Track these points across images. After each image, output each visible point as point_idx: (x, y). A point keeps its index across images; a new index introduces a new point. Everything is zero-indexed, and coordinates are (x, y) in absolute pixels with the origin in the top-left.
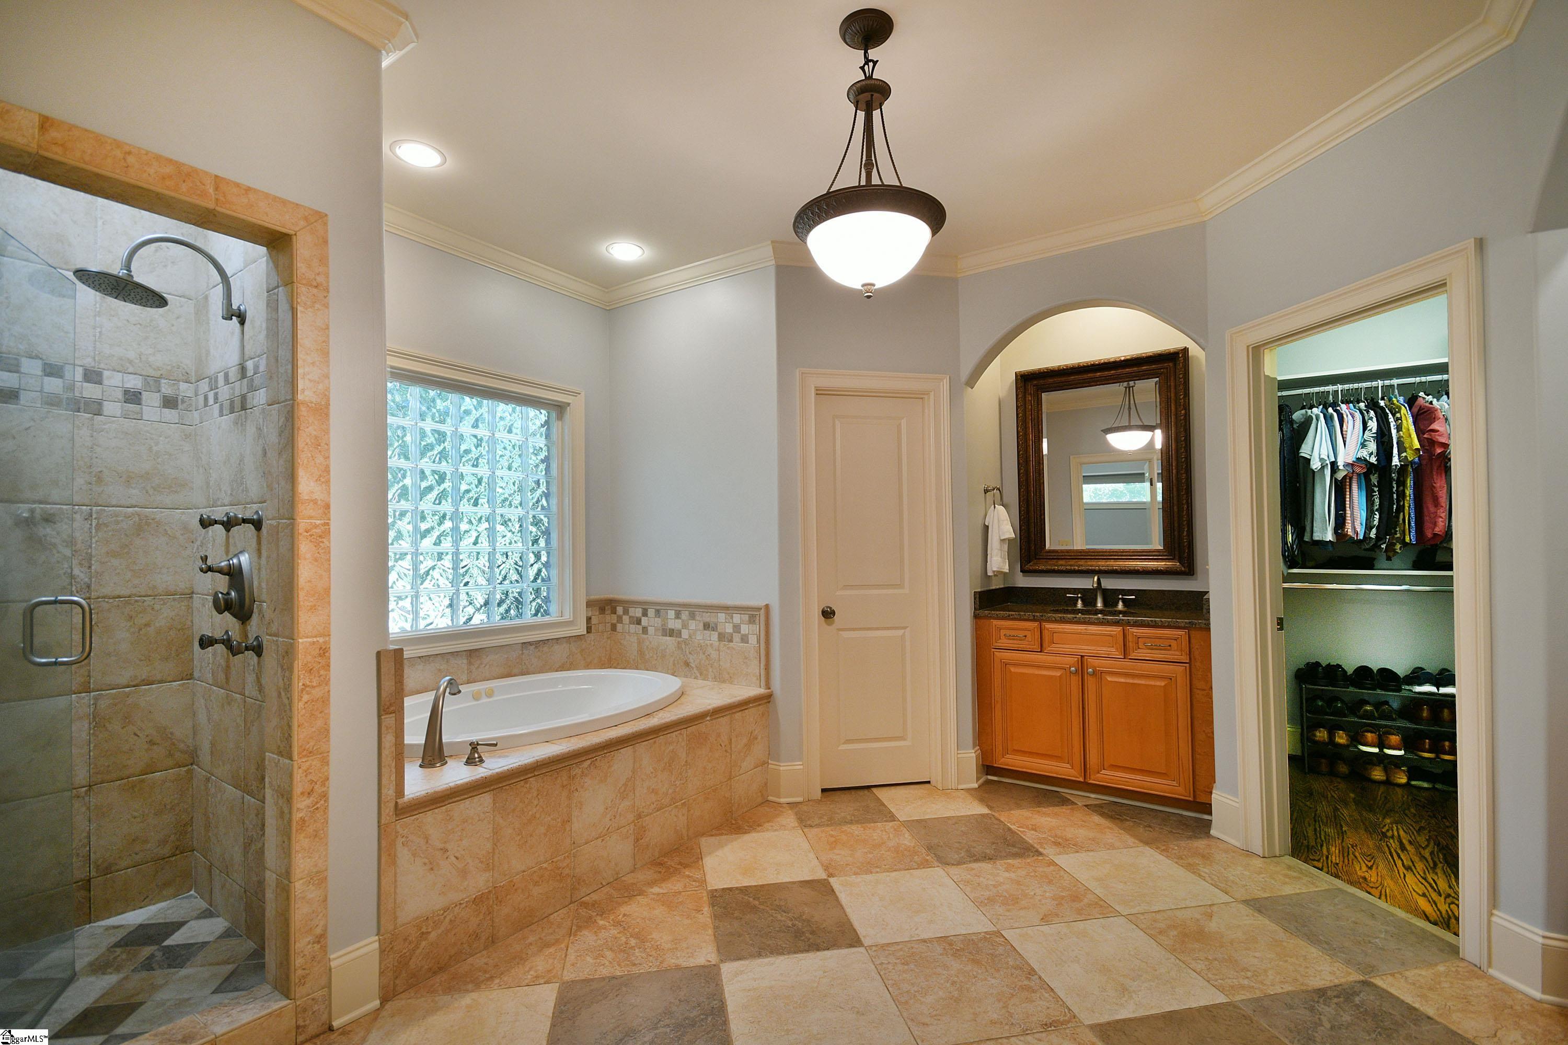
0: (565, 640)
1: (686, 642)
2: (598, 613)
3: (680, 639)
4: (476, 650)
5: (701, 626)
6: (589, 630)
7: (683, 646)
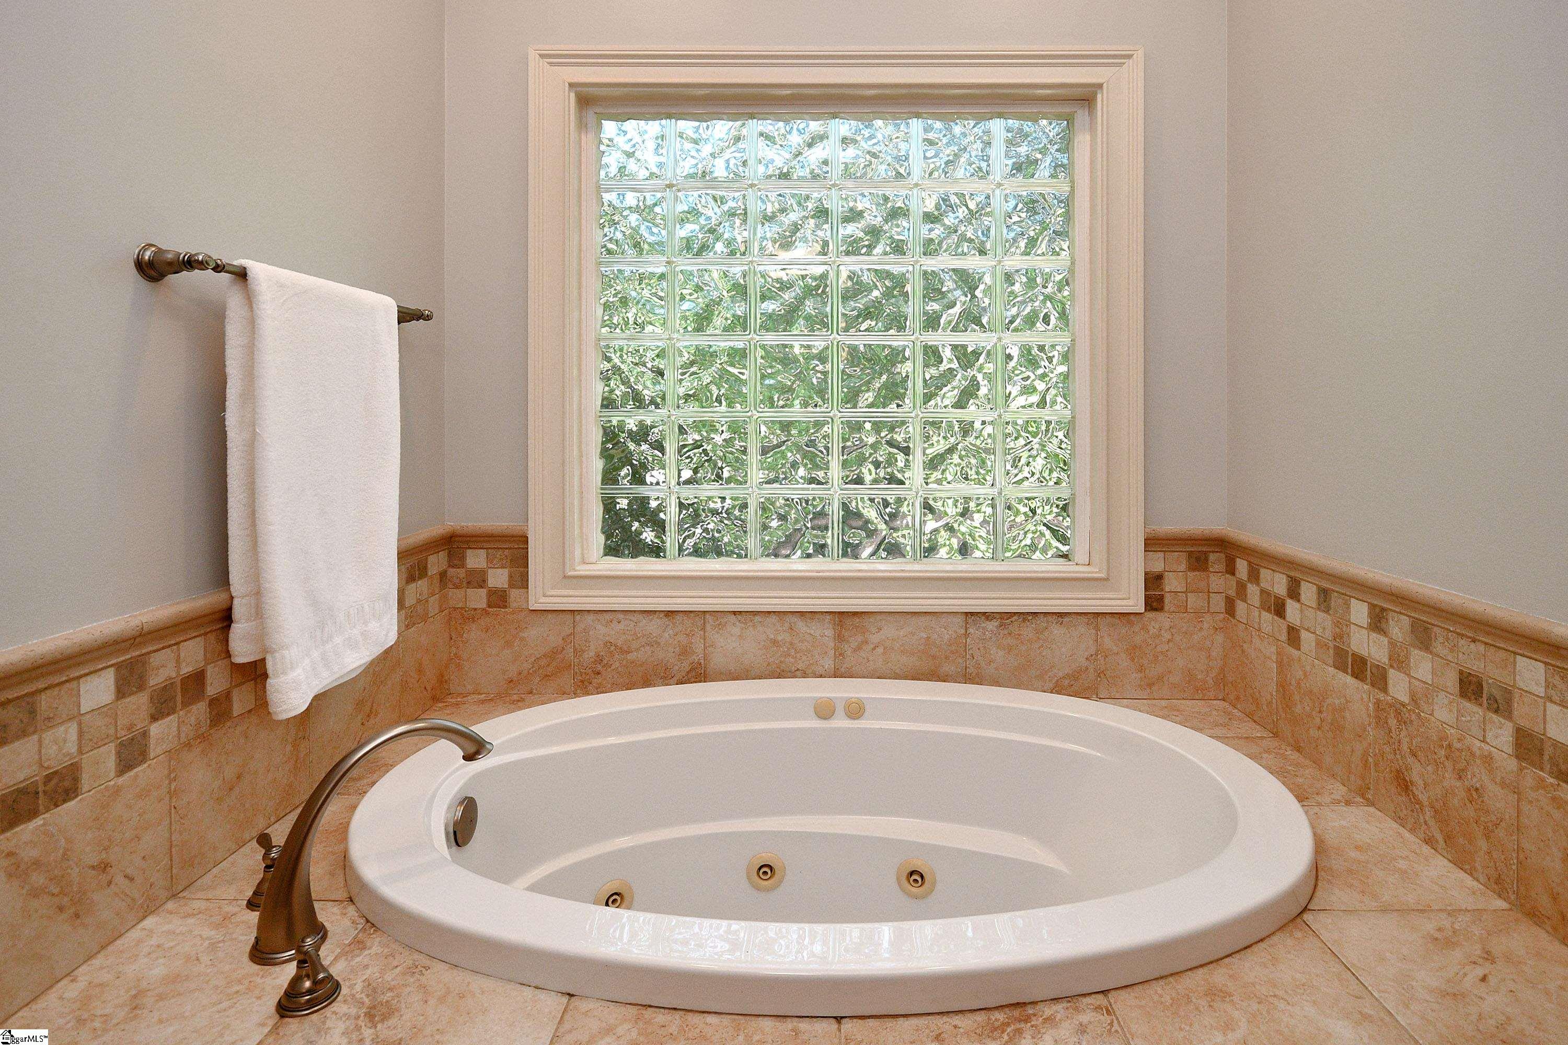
0: (1083, 619)
1: (1398, 708)
2: (1183, 567)
3: (1381, 696)
4: (855, 614)
5: (1451, 680)
6: (1154, 603)
7: (1393, 722)
